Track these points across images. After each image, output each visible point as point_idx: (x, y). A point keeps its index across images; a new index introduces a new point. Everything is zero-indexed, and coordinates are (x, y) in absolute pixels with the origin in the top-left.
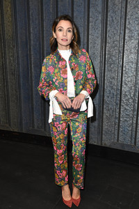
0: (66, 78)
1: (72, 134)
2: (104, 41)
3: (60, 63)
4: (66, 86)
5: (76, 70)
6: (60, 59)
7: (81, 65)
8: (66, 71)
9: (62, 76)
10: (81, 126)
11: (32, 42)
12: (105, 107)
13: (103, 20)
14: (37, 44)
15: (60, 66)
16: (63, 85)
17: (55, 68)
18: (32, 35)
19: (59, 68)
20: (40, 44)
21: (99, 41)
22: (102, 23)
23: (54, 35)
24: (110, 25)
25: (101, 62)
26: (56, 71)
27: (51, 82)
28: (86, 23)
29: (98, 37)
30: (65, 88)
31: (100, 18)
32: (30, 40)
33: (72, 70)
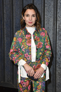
0: (31, 46)
1: (34, 90)
2: (56, 19)
3: (27, 36)
4: (31, 52)
5: (38, 41)
6: (27, 33)
7: (41, 38)
8: (31, 41)
9: (28, 44)
10: (40, 84)
11: (5, 20)
12: (57, 66)
13: (54, 5)
14: (9, 21)
15: (26, 38)
16: (28, 51)
17: (23, 39)
18: (5, 15)
19: (26, 39)
20: (10, 21)
21: (52, 20)
22: (54, 7)
23: (23, 18)
24: (59, 9)
25: (53, 34)
26: (24, 41)
27: (19, 49)
28: (43, 8)
29: (51, 17)
30: (30, 53)
31: (52, 4)
32: (4, 18)
33: (35, 41)
